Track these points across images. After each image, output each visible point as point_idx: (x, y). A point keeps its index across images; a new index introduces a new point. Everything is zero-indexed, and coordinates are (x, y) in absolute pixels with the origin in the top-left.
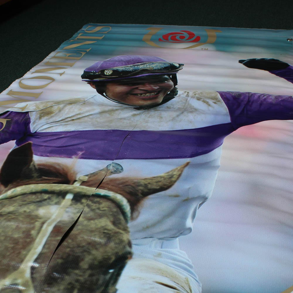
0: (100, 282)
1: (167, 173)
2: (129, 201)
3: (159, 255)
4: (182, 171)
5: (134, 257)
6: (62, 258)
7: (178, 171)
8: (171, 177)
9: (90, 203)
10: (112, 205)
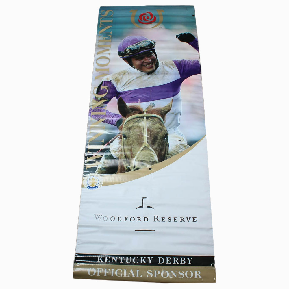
0: (164, 142)
1: (168, 104)
2: (162, 117)
3: (174, 132)
6: (153, 138)
7: (171, 103)
8: (170, 106)
9: (152, 119)
10: (158, 119)
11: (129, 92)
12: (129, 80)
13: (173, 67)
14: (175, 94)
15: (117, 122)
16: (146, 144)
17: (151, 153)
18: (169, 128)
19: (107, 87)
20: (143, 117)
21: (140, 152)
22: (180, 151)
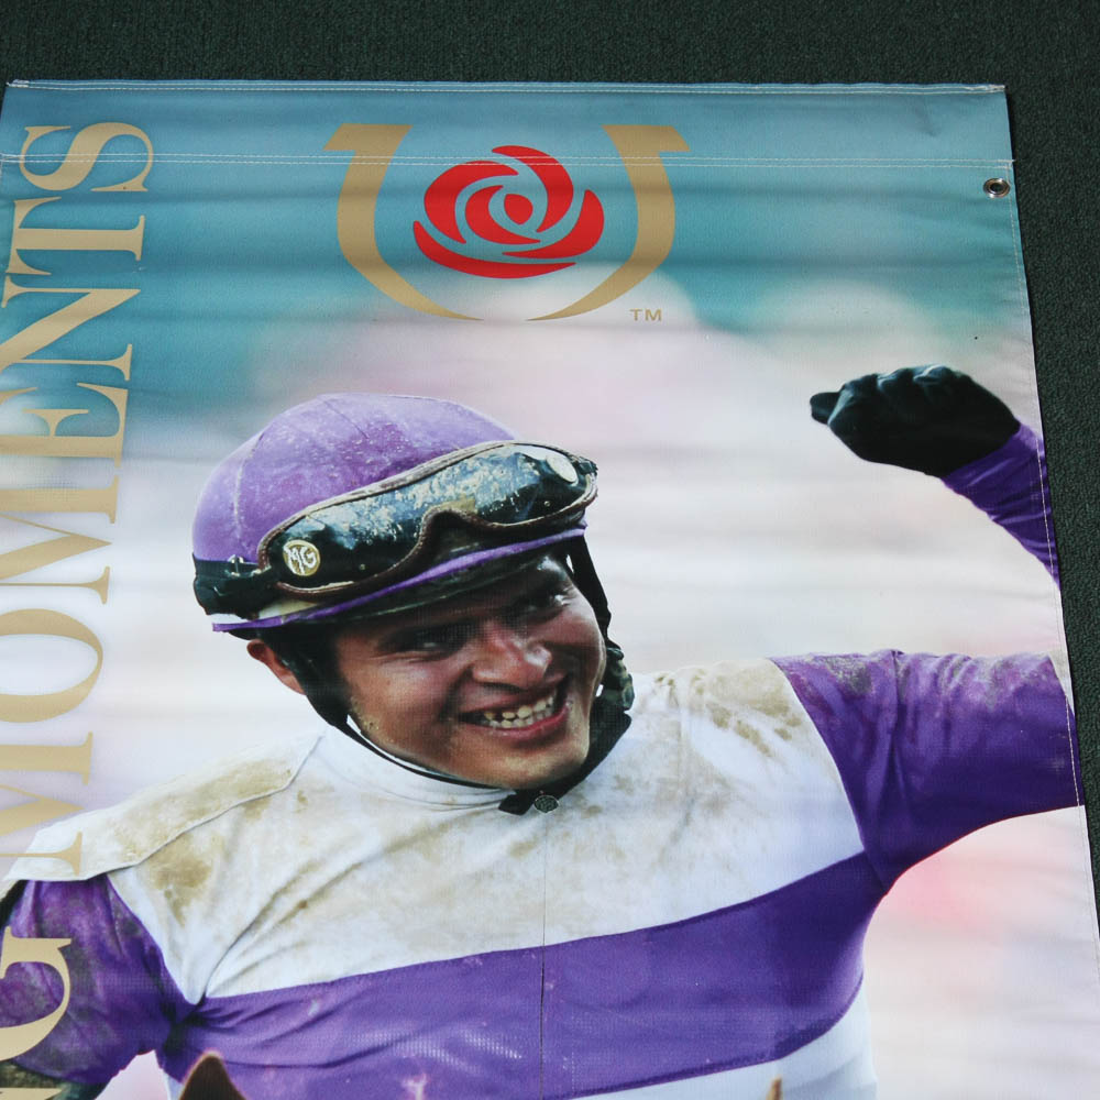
11: (307, 1002)
12: (309, 868)
13: (783, 734)
14: (801, 1027)
19: (63, 950)
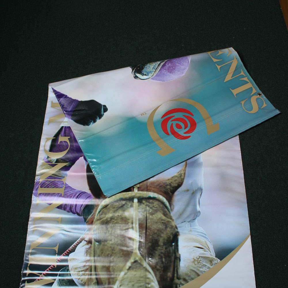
0: (171, 251)
1: (178, 173)
2: (167, 199)
3: (191, 231)
4: (185, 170)
5: (180, 234)
6: (150, 242)
7: (183, 171)
8: (181, 176)
9: (148, 204)
10: (159, 203)
15: (84, 210)
16: (137, 256)
17: (146, 275)
18: (180, 221)
20: (131, 199)
21: (125, 274)
22: (201, 269)
